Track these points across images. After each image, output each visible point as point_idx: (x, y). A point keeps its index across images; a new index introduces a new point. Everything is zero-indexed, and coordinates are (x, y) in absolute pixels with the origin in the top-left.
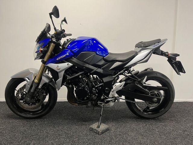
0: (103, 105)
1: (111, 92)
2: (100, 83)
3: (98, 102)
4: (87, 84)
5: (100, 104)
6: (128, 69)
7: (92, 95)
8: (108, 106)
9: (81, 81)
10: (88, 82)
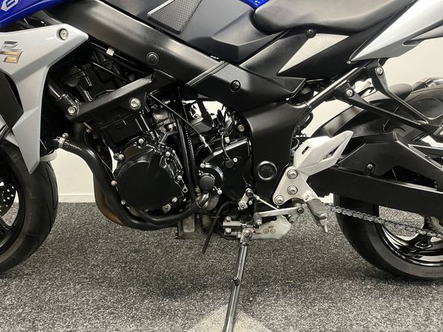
0: (248, 237)
1: (285, 177)
2: (235, 135)
3: (222, 219)
4: (173, 142)
5: (234, 229)
6: (369, 69)
7: (197, 190)
8: (269, 236)
9: (145, 129)
10: (178, 135)
